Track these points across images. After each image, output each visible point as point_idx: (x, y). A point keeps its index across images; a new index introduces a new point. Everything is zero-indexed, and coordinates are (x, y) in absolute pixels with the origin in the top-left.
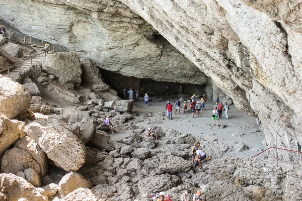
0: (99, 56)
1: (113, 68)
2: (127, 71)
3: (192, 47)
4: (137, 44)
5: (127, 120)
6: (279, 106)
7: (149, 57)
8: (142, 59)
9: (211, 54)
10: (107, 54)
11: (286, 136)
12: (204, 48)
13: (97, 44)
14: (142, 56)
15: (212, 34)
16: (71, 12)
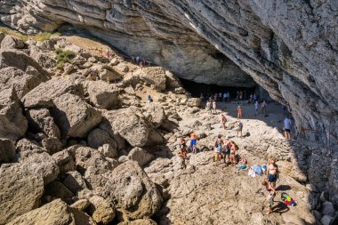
0: (179, 69)
1: (189, 78)
2: (199, 80)
3: (234, 51)
4: (205, 60)
5: (194, 112)
6: (305, 93)
7: (214, 69)
8: (209, 70)
9: (248, 54)
10: (184, 67)
11: (312, 119)
12: (242, 50)
13: (178, 61)
14: (209, 68)
15: (247, 35)
16: (161, 42)
